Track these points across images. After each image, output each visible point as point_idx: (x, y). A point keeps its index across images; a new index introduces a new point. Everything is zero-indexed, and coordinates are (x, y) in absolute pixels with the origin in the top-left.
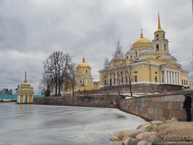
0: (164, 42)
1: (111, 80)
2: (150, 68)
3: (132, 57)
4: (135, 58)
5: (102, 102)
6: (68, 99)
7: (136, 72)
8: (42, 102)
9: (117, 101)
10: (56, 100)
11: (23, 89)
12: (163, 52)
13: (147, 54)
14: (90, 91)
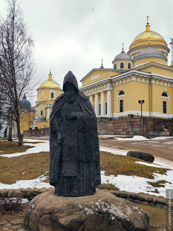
2: (151, 84)
3: (123, 65)
7: (122, 93)
13: (146, 58)
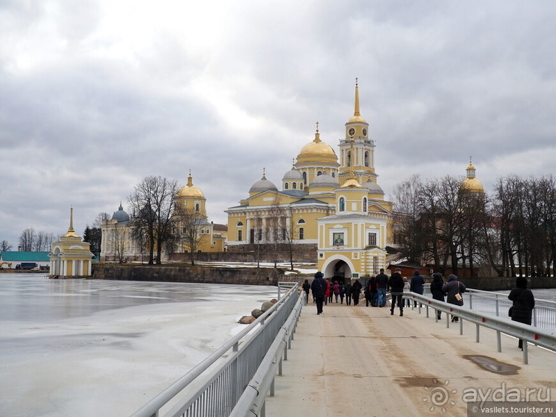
0: (364, 147)
1: (252, 231)
3: (295, 185)
4: (301, 188)
5: (253, 278)
6: (191, 271)
7: (302, 221)
8: (125, 274)
9: (274, 276)
10: (165, 273)
11: (71, 248)
12: (361, 171)
14: (211, 254)
